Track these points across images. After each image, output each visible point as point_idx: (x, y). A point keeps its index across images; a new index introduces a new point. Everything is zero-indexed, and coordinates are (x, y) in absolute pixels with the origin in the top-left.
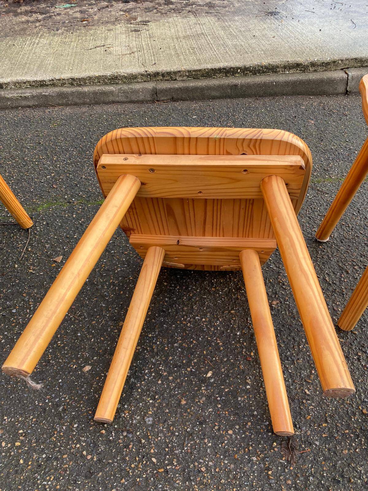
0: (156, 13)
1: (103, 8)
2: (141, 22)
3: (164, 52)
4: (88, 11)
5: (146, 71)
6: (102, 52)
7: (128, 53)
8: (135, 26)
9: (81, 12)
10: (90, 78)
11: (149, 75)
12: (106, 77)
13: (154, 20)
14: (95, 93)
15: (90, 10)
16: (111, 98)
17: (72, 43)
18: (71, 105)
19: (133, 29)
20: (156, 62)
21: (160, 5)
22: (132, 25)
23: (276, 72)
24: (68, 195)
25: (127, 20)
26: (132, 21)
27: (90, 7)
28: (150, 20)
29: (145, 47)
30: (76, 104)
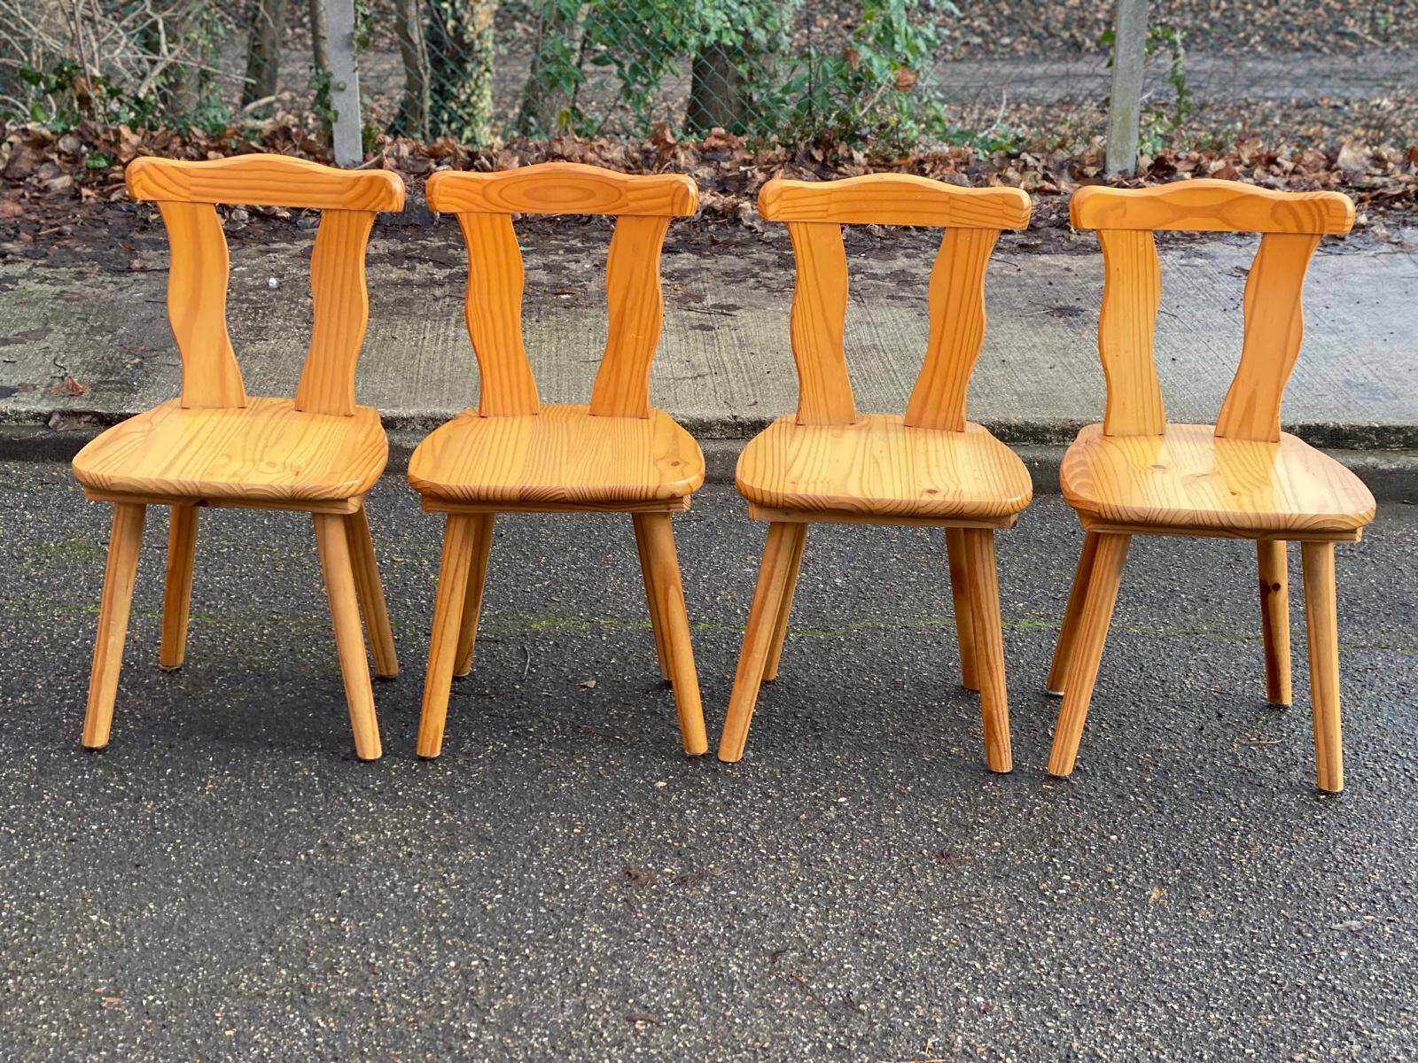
0: (755, 288)
2: (714, 306)
3: (778, 380)
4: (565, 268)
5: (735, 417)
7: (689, 375)
8: (699, 315)
9: (548, 268)
11: (741, 424)
13: (750, 305)
15: (573, 266)
17: (545, 345)
19: (696, 323)
20: (758, 399)
21: (767, 269)
22: (692, 314)
23: (1043, 441)
24: (584, 613)
25: (679, 300)
26: (692, 304)
27: (570, 257)
28: (739, 304)
29: (729, 366)
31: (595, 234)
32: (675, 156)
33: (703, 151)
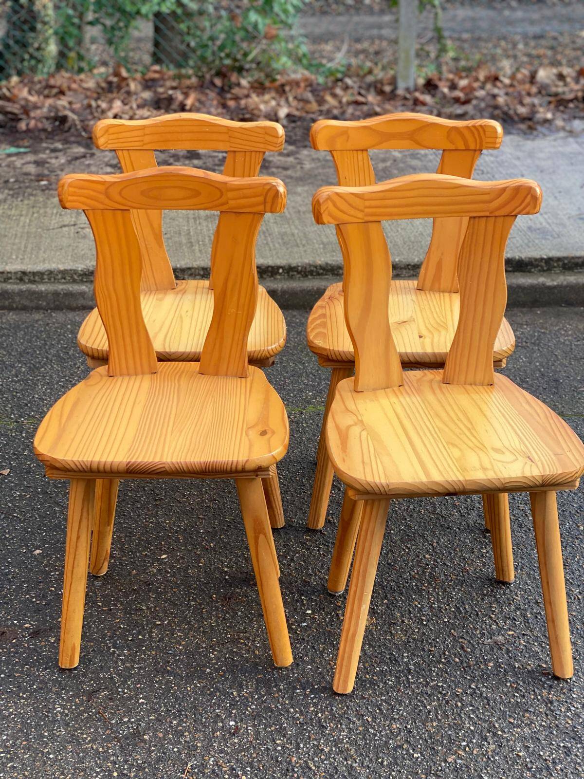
1: (76, 158)
4: (48, 163)
6: (72, 235)
9: (37, 163)
10: (51, 272)
12: (75, 272)
14: (56, 294)
15: (53, 161)
16: (81, 302)
17: (23, 218)
18: (17, 308)
27: (53, 155)
30: (24, 308)
31: (73, 139)
32: (128, 85)
33: (146, 81)
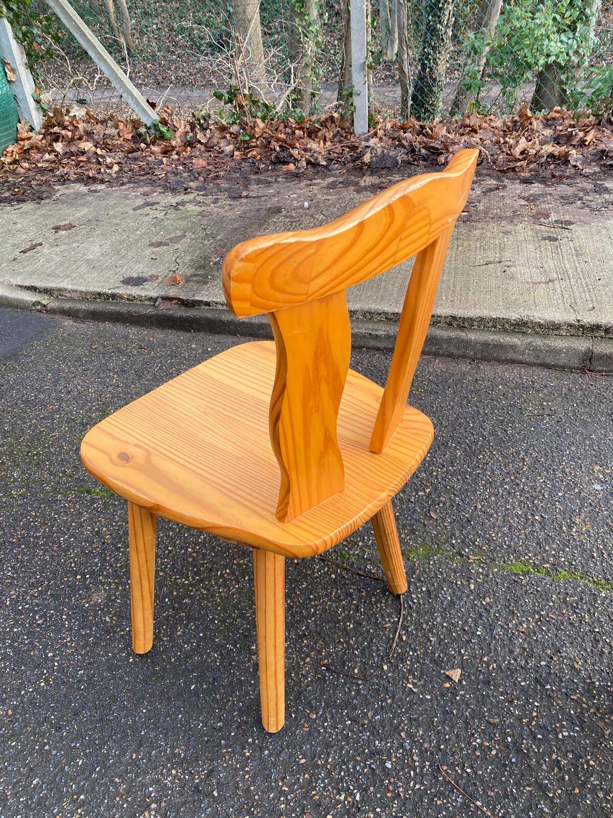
0: (582, 208)
1: (491, 190)
2: (556, 222)
3: (607, 286)
5: (579, 321)
6: (499, 274)
7: (543, 280)
8: (547, 229)
10: (482, 319)
11: (582, 326)
12: (508, 321)
13: (580, 221)
14: (486, 344)
16: (511, 355)
18: (443, 355)
19: (545, 235)
20: (595, 304)
21: (587, 193)
22: (543, 228)
24: (456, 539)
25: (534, 217)
26: (542, 220)
28: (572, 220)
29: (570, 271)
30: (450, 356)
31: (484, 171)
32: (531, 124)
33: (547, 120)
